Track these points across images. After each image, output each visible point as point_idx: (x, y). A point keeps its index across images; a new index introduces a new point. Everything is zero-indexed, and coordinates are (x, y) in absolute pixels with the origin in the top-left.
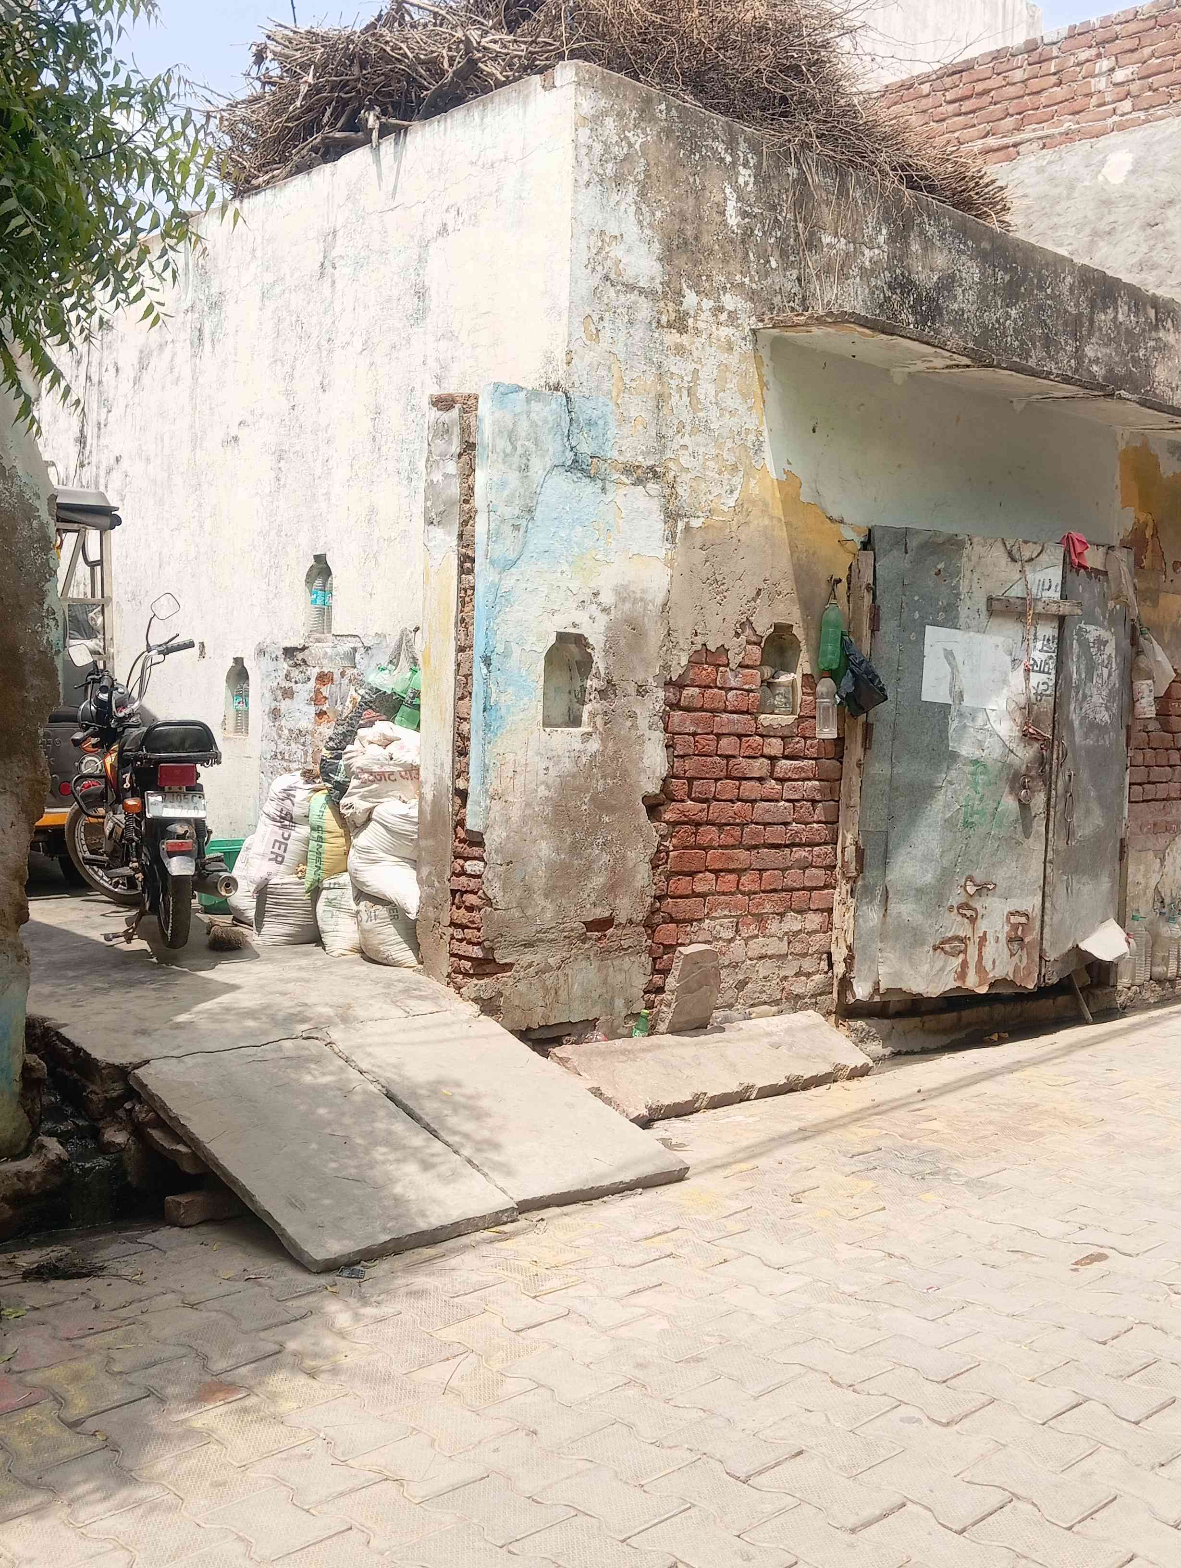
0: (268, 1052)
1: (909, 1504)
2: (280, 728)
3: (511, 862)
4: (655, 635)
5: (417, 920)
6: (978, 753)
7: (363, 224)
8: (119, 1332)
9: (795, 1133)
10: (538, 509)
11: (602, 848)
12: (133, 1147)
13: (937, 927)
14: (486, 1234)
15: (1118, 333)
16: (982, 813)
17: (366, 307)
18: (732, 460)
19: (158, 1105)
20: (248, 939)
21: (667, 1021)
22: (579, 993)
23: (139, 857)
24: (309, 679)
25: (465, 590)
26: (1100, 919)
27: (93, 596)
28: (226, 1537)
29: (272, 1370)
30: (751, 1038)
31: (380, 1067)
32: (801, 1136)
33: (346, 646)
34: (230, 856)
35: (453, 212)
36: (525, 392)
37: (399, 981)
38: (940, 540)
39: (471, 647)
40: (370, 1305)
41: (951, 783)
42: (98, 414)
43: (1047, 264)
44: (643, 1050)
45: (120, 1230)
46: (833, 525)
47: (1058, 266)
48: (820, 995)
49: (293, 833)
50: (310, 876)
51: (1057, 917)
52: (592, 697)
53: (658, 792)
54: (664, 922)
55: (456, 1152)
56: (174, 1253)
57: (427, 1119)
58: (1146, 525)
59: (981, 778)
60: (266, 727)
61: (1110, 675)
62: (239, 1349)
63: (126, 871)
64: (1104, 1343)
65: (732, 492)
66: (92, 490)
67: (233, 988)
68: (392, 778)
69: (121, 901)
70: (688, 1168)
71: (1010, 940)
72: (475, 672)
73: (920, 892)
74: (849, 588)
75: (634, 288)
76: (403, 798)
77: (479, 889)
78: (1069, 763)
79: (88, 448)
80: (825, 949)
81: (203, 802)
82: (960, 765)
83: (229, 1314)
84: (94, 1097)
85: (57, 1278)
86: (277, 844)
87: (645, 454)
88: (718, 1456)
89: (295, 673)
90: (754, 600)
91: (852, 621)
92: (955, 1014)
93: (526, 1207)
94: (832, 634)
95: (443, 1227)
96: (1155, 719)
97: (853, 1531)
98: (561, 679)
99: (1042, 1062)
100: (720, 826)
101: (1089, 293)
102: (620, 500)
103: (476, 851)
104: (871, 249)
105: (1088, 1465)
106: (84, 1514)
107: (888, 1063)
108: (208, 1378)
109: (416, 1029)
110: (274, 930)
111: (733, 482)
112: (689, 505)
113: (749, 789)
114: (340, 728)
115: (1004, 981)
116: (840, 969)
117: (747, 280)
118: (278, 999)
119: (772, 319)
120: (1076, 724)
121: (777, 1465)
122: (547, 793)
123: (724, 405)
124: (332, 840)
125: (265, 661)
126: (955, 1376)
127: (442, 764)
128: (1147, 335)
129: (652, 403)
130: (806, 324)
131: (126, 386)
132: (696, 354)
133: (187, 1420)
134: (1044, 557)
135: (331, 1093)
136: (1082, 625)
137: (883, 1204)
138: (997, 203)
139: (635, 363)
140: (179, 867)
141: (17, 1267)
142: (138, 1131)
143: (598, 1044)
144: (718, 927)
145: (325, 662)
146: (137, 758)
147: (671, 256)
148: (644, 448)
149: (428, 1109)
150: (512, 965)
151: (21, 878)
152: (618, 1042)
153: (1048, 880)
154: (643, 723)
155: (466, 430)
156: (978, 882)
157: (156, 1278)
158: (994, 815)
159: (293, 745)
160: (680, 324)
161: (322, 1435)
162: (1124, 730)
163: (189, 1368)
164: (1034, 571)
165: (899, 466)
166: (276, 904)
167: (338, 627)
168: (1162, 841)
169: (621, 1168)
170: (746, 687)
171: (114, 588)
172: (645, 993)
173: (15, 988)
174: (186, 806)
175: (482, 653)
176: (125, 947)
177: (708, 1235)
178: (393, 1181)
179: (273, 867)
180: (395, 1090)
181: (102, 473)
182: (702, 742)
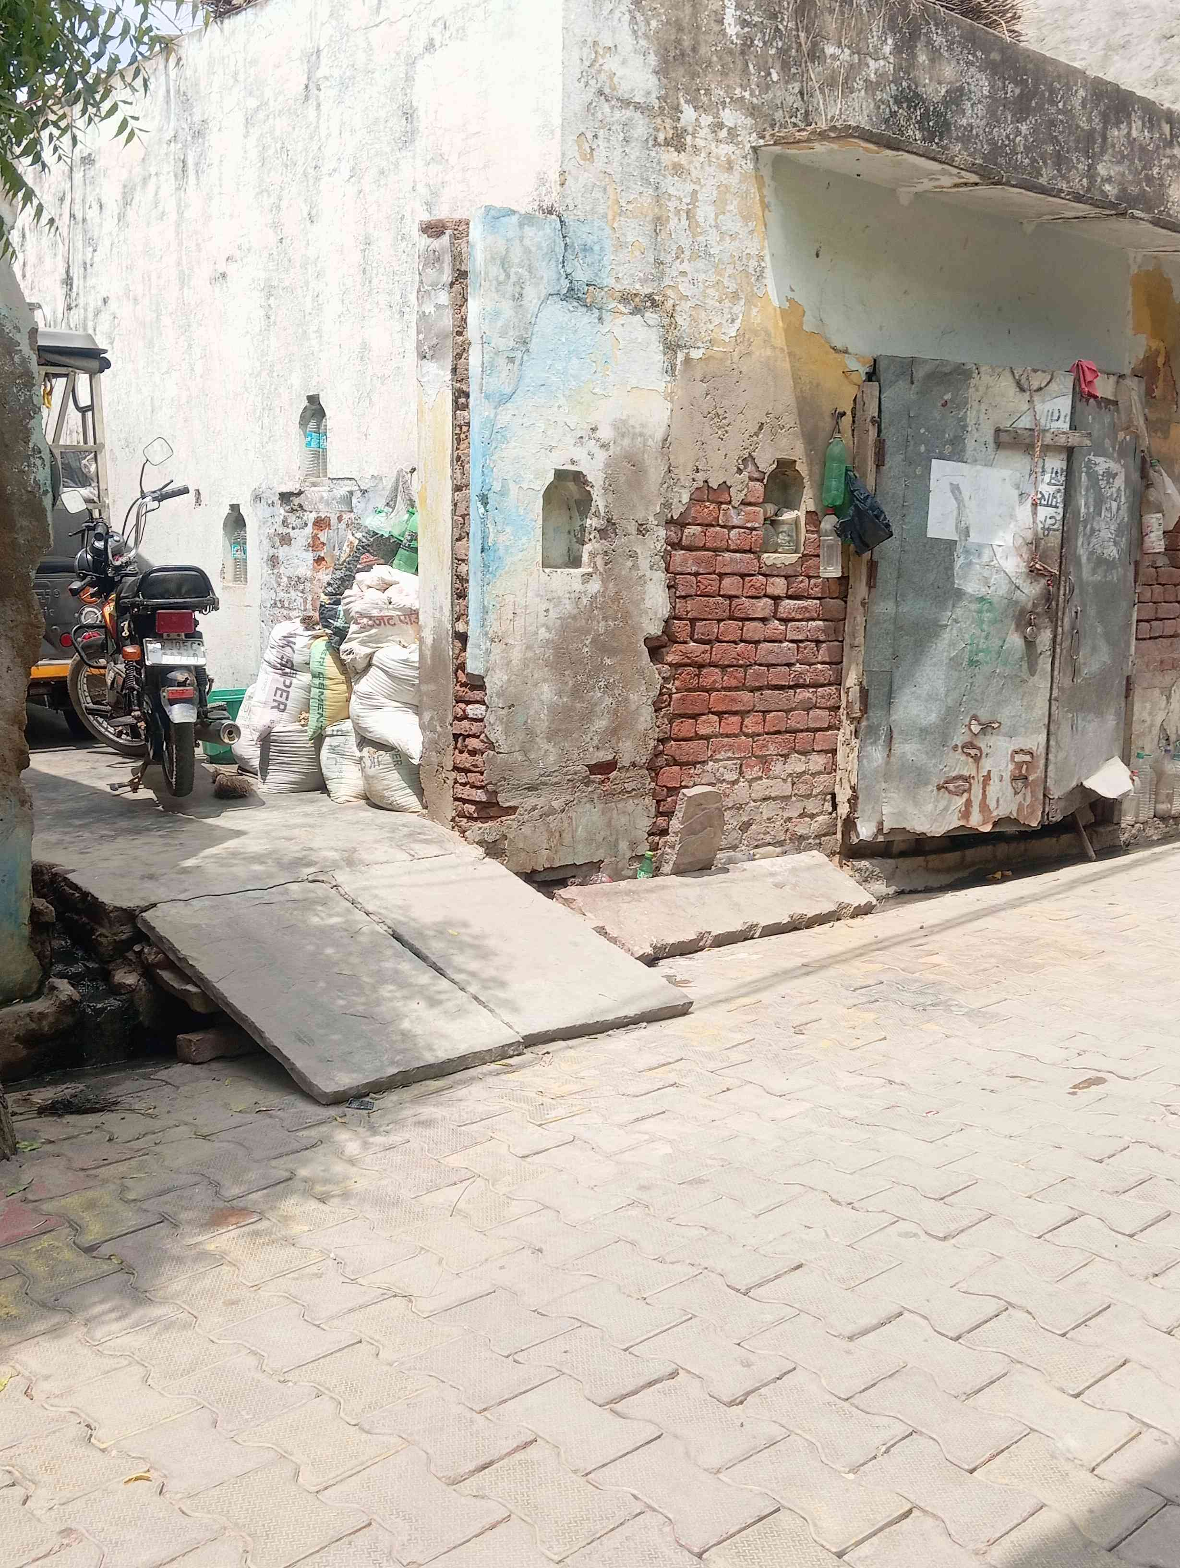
0: (273, 895)
1: (906, 1314)
2: (279, 576)
3: (513, 705)
4: (655, 473)
5: (420, 765)
6: (984, 591)
7: (348, 41)
8: (132, 1162)
9: (799, 968)
10: (534, 340)
11: (604, 692)
12: (144, 988)
13: (941, 767)
14: (493, 1066)
15: (1132, 150)
16: (987, 651)
17: (353, 131)
18: (733, 287)
19: (166, 947)
20: (253, 787)
21: (672, 862)
22: (584, 835)
23: (140, 705)
24: (306, 525)
25: (461, 427)
26: (1104, 757)
27: (85, 442)
28: (239, 1351)
29: (284, 1196)
30: (754, 878)
31: (386, 908)
32: (803, 970)
33: (342, 490)
34: (233, 705)
35: (440, 25)
36: (517, 216)
37: (404, 825)
38: (947, 369)
39: (467, 486)
40: (379, 1134)
41: (956, 621)
42: (84, 254)
43: (1059, 76)
44: (647, 891)
45: (133, 1068)
46: (836, 355)
47: (1071, 78)
48: (824, 835)
49: (294, 681)
50: (313, 723)
51: (1061, 755)
52: (592, 537)
53: (660, 633)
54: (667, 765)
55: (462, 989)
56: (187, 1088)
57: (433, 958)
58: (1158, 353)
59: (987, 616)
60: (265, 575)
61: (1119, 509)
62: (251, 1176)
63: (129, 719)
64: (1101, 1161)
65: (733, 321)
66: (81, 332)
67: (239, 833)
68: (391, 622)
69: (126, 752)
70: (692, 1003)
71: (1014, 779)
72: (472, 511)
73: (924, 732)
74: (854, 422)
75: (629, 104)
76: (403, 643)
77: (482, 733)
78: (1076, 599)
79: (75, 289)
80: (830, 790)
81: (202, 649)
82: (965, 603)
83: (241, 1145)
84: (103, 940)
85: (72, 1113)
86: (279, 692)
87: (644, 281)
88: (719, 1271)
89: (292, 519)
90: (756, 434)
91: (857, 456)
92: (958, 853)
93: (532, 1041)
94: (836, 469)
95: (450, 1061)
96: (1164, 554)
97: (851, 1338)
98: (560, 518)
99: (1044, 897)
100: (724, 668)
101: (1102, 107)
102: (617, 331)
103: (477, 695)
104: (876, 60)
105: (1084, 1274)
106: (99, 1333)
107: (891, 901)
108: (220, 1204)
109: (422, 872)
110: (278, 777)
111: (735, 310)
112: (688, 336)
113: (753, 630)
114: (338, 572)
115: (1008, 820)
116: (843, 809)
117: (747, 94)
118: (282, 844)
119: (773, 135)
120: (1084, 559)
121: (777, 1277)
122: (547, 636)
123: (724, 228)
124: (333, 687)
125: (262, 507)
126: (953, 1194)
127: (441, 607)
128: (1161, 151)
129: (650, 227)
130: (808, 140)
131: (110, 224)
132: (694, 174)
133: (200, 1243)
134: (1053, 386)
135: (337, 934)
136: (1091, 457)
137: (883, 1034)
138: (1007, 11)
139: (631, 184)
140: (180, 714)
141: (32, 1104)
142: (148, 972)
143: (602, 885)
144: (721, 769)
145: (321, 506)
146: (134, 605)
147: (667, 68)
148: (641, 275)
149: (435, 948)
150: (516, 808)
151: (20, 723)
152: (623, 883)
153: (1052, 718)
154: (644, 563)
155: (457, 257)
156: (983, 720)
157: (169, 1112)
158: (999, 653)
159: (292, 592)
160: (677, 142)
161: (332, 1255)
162: (1132, 567)
163: (201, 1194)
164: (1043, 402)
165: (905, 292)
166: (280, 752)
167: (334, 470)
168: (1168, 679)
169: (626, 1002)
170: (749, 525)
171: (107, 435)
172: (649, 835)
173: (20, 833)
174: (185, 653)
175: (478, 492)
176: (131, 796)
177: (712, 1065)
178: (400, 1016)
179: (275, 714)
180: (401, 930)
181: (90, 315)
182: (704, 581)
